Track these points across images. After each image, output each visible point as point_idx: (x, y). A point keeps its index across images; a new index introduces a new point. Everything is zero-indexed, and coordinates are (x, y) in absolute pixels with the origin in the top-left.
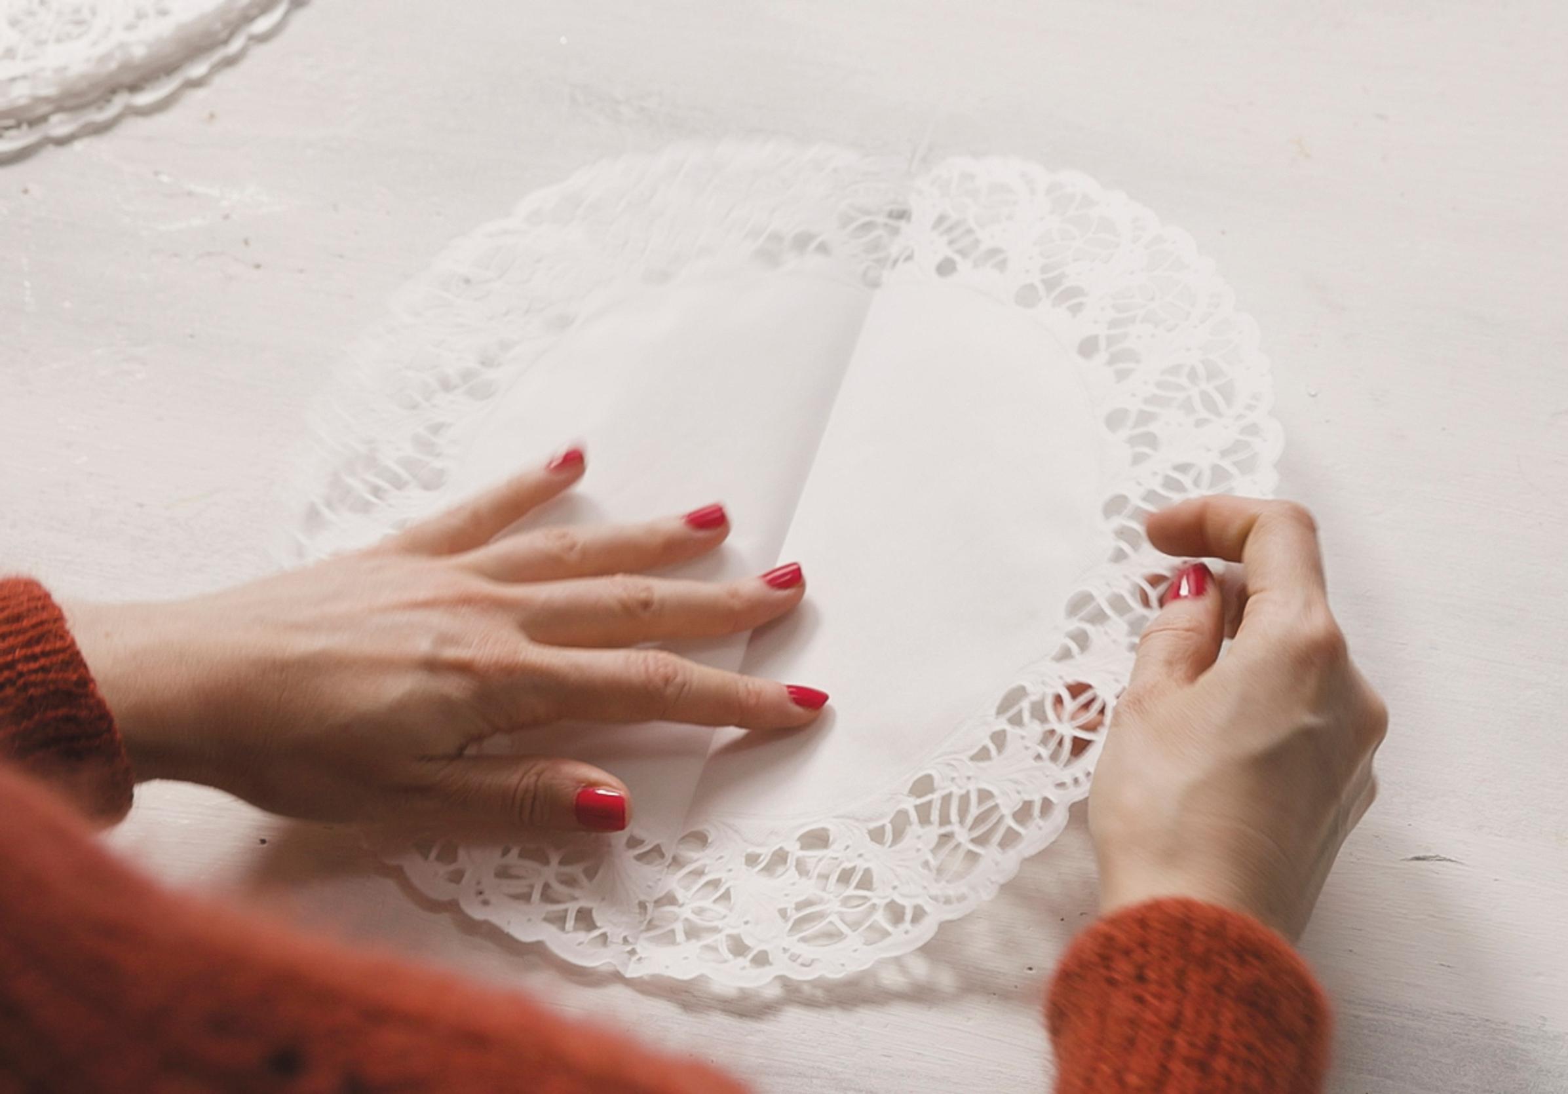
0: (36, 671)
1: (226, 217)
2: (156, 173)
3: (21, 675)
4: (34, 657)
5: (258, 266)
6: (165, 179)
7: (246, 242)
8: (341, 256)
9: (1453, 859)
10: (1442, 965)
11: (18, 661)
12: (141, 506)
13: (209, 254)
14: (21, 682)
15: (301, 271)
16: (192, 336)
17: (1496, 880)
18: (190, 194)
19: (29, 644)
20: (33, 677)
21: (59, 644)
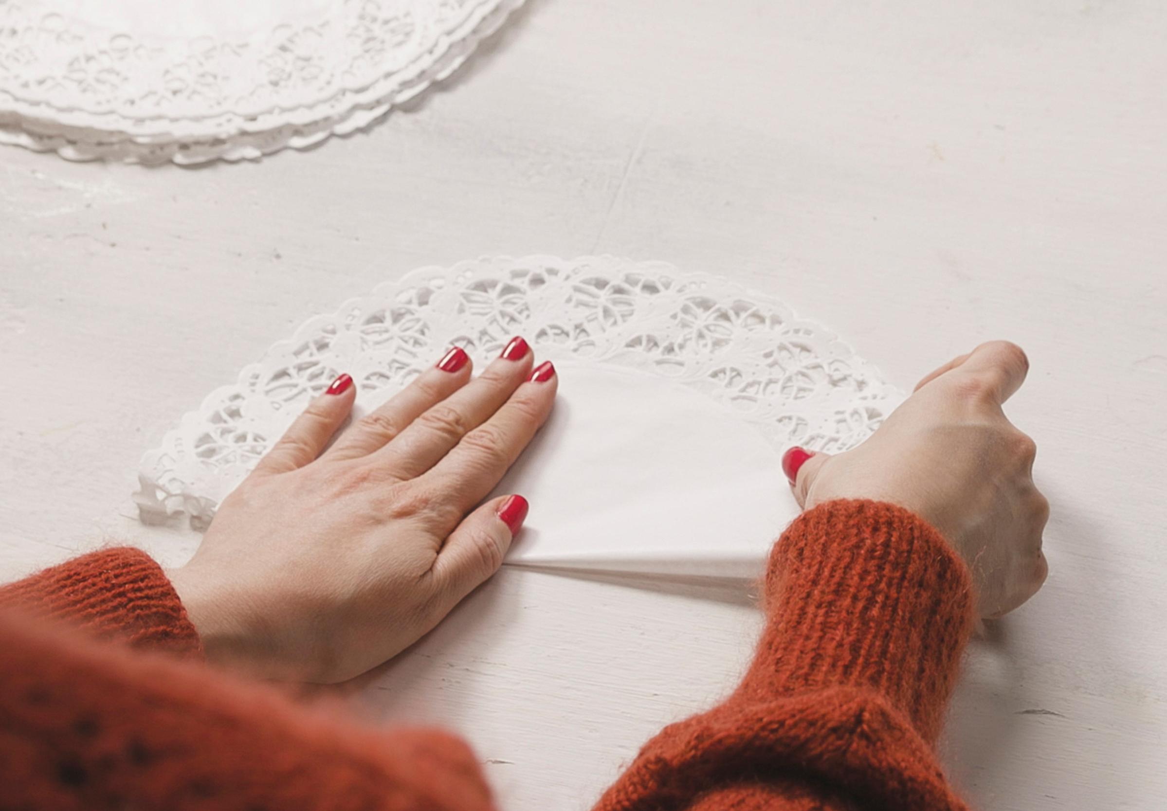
0: (141, 598)
1: (88, 206)
2: (34, 172)
3: (131, 600)
4: (140, 590)
5: (113, 245)
6: (40, 176)
7: (104, 226)
8: (179, 237)
9: (1056, 712)
10: (1048, 796)
11: (128, 591)
12: (21, 434)
13: (75, 235)
14: (131, 605)
15: (147, 249)
16: (61, 300)
17: (1090, 729)
18: (60, 188)
19: (134, 581)
20: (139, 602)
21: (158, 583)
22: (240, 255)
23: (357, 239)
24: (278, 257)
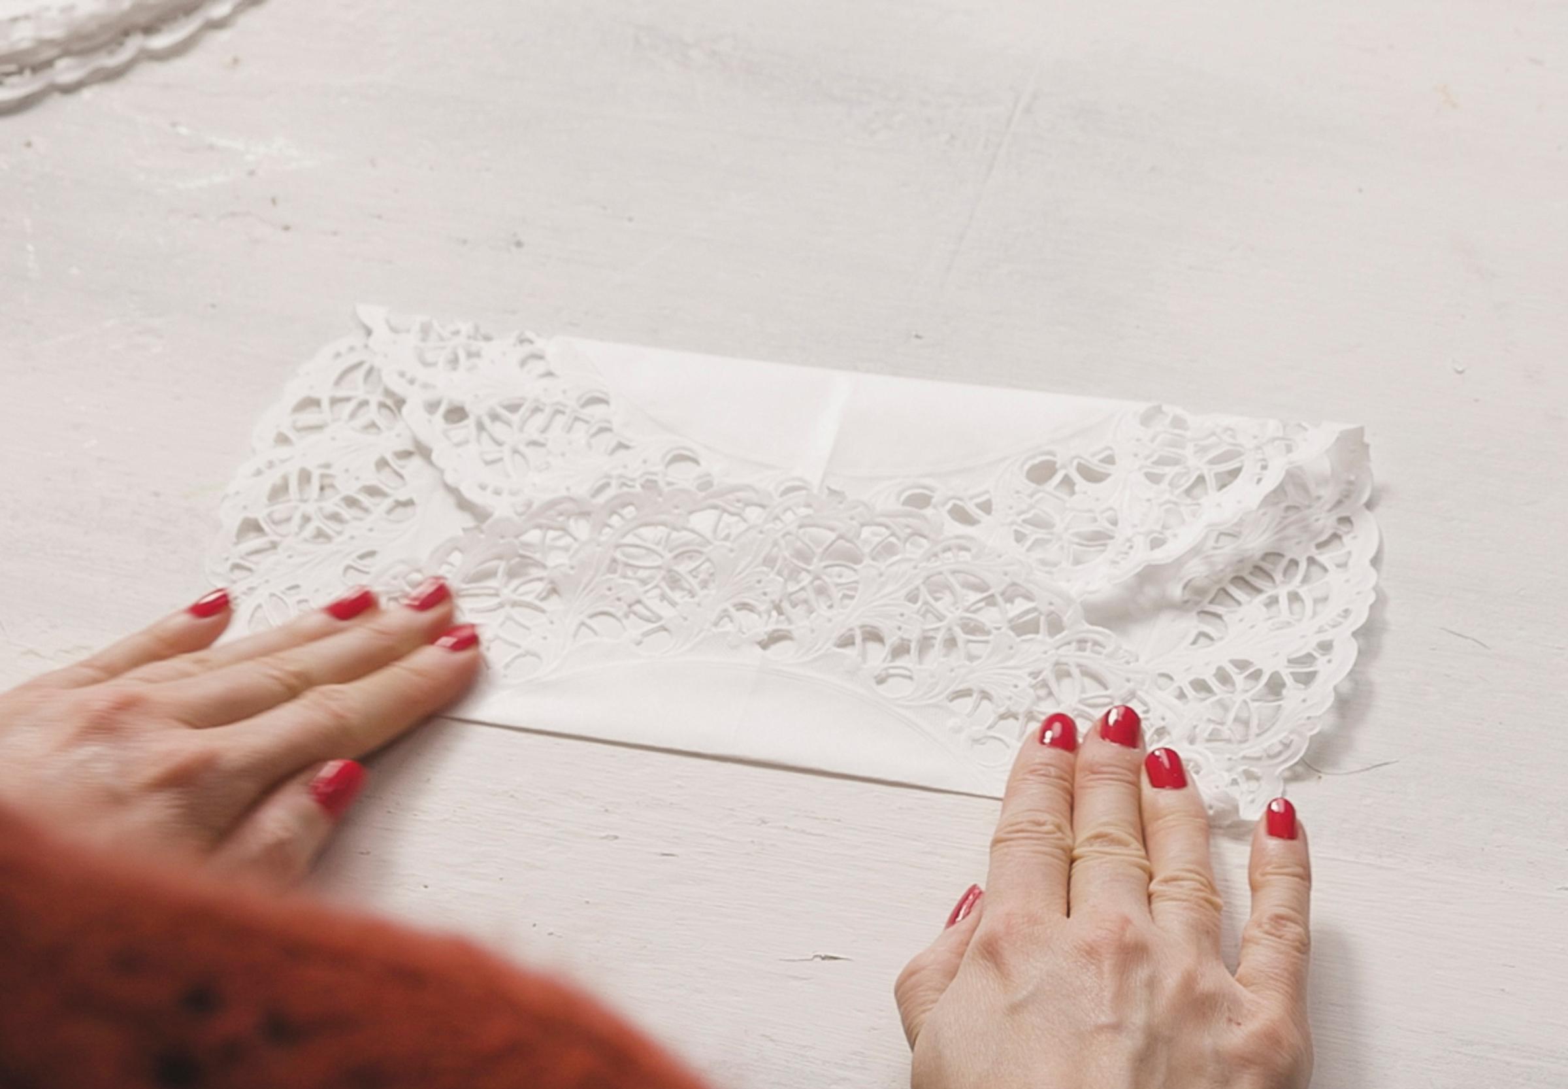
1: (252, 173)
2: (174, 125)
5: (286, 228)
6: (183, 130)
7: (274, 201)
8: (379, 217)
12: (157, 494)
13: (233, 214)
15: (335, 233)
16: (213, 306)
18: (211, 147)
22: (465, 242)
23: (630, 220)
24: (519, 244)
